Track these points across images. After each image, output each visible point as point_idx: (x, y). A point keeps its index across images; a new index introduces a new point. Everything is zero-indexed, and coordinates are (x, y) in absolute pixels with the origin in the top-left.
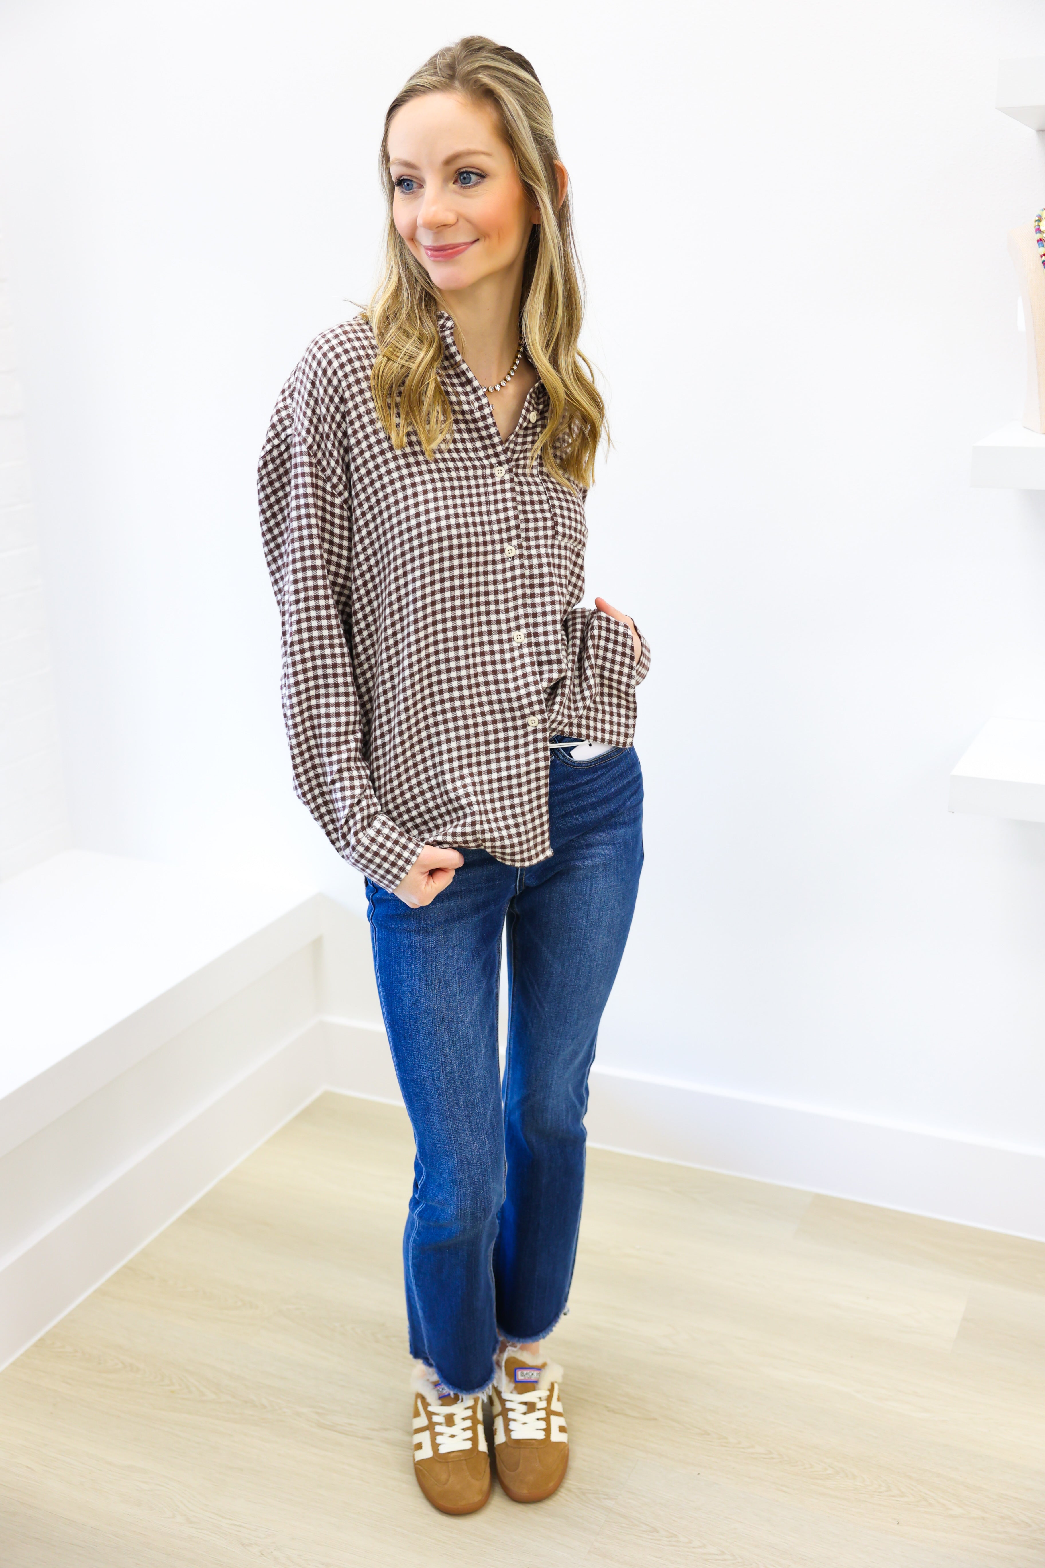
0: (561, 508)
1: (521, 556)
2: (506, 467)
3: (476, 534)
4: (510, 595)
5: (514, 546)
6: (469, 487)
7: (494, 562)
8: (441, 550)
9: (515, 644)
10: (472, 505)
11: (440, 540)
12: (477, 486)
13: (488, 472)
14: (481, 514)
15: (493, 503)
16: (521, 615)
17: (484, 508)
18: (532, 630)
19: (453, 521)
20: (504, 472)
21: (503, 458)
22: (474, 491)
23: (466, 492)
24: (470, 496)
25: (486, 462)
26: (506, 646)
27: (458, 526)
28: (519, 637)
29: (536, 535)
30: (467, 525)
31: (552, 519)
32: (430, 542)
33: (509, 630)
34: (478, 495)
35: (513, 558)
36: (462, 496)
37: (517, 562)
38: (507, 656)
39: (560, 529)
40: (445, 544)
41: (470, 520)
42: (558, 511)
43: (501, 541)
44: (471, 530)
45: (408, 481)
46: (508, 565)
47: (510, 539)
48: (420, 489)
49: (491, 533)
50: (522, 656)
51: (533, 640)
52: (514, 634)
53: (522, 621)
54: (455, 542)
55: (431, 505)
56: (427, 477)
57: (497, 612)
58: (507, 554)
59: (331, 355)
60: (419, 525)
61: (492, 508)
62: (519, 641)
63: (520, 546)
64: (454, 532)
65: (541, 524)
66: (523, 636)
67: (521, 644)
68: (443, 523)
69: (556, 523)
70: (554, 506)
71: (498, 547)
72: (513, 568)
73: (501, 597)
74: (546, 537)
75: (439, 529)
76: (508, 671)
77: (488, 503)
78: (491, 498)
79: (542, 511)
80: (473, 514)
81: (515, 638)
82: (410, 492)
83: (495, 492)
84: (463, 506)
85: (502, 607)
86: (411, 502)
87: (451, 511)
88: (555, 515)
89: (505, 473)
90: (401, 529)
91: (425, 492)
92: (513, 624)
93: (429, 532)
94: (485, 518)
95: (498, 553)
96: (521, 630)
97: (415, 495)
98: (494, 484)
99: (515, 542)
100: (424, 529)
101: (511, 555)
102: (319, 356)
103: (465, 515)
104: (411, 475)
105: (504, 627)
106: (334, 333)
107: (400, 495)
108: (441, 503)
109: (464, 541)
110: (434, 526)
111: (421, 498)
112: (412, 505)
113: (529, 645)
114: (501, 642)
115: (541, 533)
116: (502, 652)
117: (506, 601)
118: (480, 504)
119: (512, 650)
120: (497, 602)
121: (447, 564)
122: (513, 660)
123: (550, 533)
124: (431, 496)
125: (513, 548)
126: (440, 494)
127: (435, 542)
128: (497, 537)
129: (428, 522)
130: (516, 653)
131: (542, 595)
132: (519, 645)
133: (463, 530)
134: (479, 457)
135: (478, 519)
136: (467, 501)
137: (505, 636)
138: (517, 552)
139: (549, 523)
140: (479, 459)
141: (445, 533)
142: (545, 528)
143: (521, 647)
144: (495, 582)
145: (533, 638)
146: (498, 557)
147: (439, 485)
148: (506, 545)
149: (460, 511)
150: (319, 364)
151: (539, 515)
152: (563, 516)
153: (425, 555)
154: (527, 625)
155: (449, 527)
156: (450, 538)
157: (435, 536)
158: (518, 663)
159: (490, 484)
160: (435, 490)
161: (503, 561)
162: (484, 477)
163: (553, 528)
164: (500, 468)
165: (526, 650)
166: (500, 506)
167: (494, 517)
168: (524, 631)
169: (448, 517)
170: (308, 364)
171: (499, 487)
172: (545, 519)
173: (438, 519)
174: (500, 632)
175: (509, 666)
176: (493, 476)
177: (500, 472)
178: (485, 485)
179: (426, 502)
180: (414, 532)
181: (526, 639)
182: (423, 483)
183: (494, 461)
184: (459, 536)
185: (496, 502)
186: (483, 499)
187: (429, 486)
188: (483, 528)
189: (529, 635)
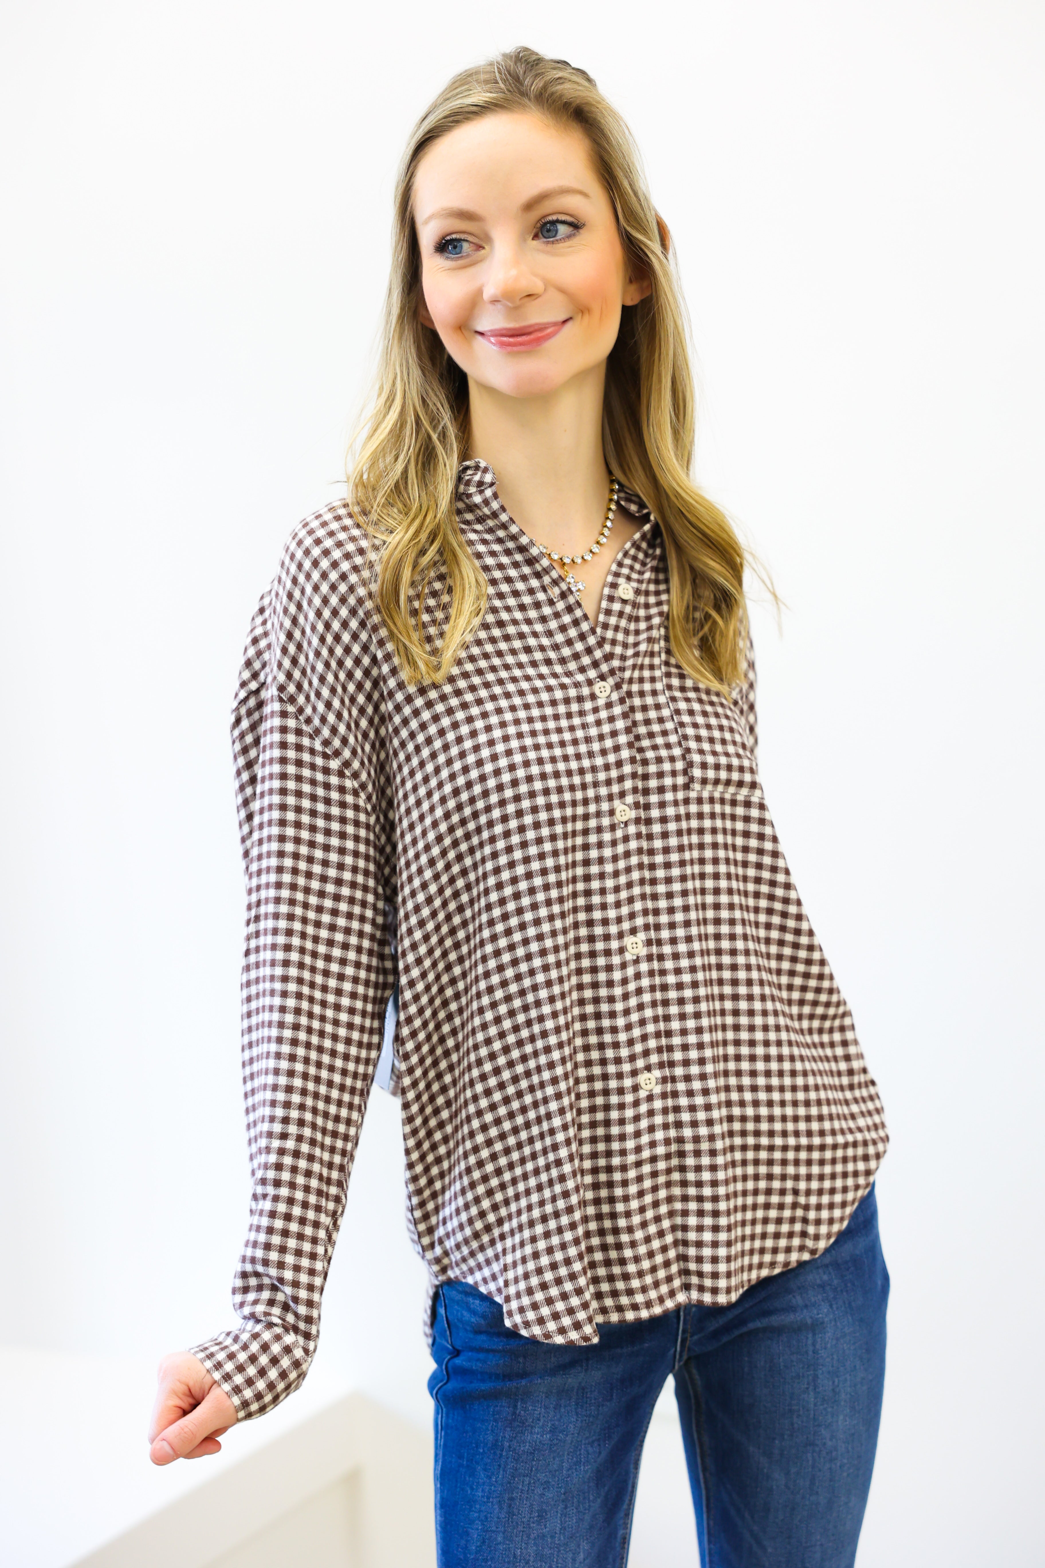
0: (698, 739)
1: (637, 821)
2: (611, 681)
3: (572, 788)
4: (623, 880)
5: (628, 805)
6: (556, 717)
7: (599, 830)
8: (519, 814)
9: (628, 957)
10: (562, 744)
11: (517, 798)
12: (569, 715)
13: (586, 691)
14: (578, 757)
15: (597, 739)
16: (638, 911)
17: (583, 748)
18: (652, 934)
19: (535, 770)
20: (608, 690)
21: (604, 668)
22: (564, 723)
23: (551, 725)
24: (559, 730)
25: (580, 678)
26: (616, 960)
27: (543, 776)
28: (635, 945)
29: (660, 784)
30: (557, 775)
31: (684, 757)
32: (502, 803)
33: (621, 935)
34: (572, 729)
35: (626, 824)
36: (546, 732)
37: (632, 829)
38: (617, 976)
39: (697, 773)
40: (526, 804)
41: (561, 766)
42: (693, 745)
43: (610, 797)
44: (564, 781)
45: (460, 715)
46: (619, 834)
47: (622, 794)
48: (479, 724)
49: (596, 784)
50: (638, 976)
51: (654, 950)
52: (628, 941)
53: (639, 921)
54: (540, 801)
55: (500, 748)
56: (489, 706)
57: (604, 907)
58: (619, 817)
59: (316, 552)
60: (483, 778)
61: (596, 746)
62: (635, 951)
63: (637, 805)
64: (538, 785)
65: (667, 767)
66: (640, 944)
67: (638, 957)
68: (521, 773)
69: (690, 764)
70: (685, 737)
71: (605, 806)
72: (626, 839)
73: (610, 883)
74: (675, 788)
75: (515, 783)
76: (617, 999)
77: (588, 740)
78: (593, 732)
79: (668, 746)
80: (566, 758)
81: (629, 947)
82: (465, 730)
83: (598, 723)
84: (550, 746)
85: (611, 898)
86: (468, 744)
87: (532, 755)
88: (688, 750)
89: (612, 691)
90: (456, 785)
91: (488, 729)
92: (626, 926)
93: (500, 788)
94: (586, 763)
95: (605, 816)
96: (638, 934)
97: (474, 734)
98: (596, 710)
99: (630, 799)
100: (491, 783)
101: (624, 819)
102: (299, 554)
103: (553, 760)
104: (465, 706)
105: (613, 929)
106: (321, 520)
107: (451, 736)
108: (514, 744)
109: (554, 798)
110: (506, 778)
111: (483, 738)
112: (470, 749)
113: (650, 958)
114: (608, 953)
115: (668, 781)
116: (609, 968)
117: (617, 889)
118: (575, 742)
119: (624, 966)
120: (603, 891)
121: (531, 835)
122: (625, 981)
123: (680, 780)
124: (497, 733)
125: (626, 808)
126: (512, 730)
127: (510, 803)
128: (603, 791)
129: (497, 772)
130: (630, 971)
131: (668, 880)
132: (635, 958)
133: (552, 783)
134: (570, 672)
135: (574, 765)
136: (554, 738)
137: (614, 945)
138: (633, 814)
139: (680, 765)
140: (569, 674)
141: (523, 788)
142: (674, 773)
143: (637, 961)
144: (601, 861)
145: (654, 947)
146: (606, 821)
147: (508, 716)
148: (617, 803)
149: (545, 753)
150: (300, 566)
151: (664, 753)
152: (701, 752)
153: (495, 823)
154: (647, 927)
155: (529, 779)
156: (532, 795)
157: (509, 793)
158: (632, 987)
159: (589, 711)
160: (503, 725)
161: (613, 828)
162: (580, 699)
163: (685, 772)
164: (602, 683)
165: (644, 967)
166: (609, 743)
167: (599, 761)
168: (642, 936)
169: (527, 764)
170: (286, 568)
171: (603, 714)
172: (672, 759)
173: (512, 768)
174: (607, 937)
175: (618, 991)
176: (593, 697)
177: (602, 689)
178: (582, 713)
179: (491, 743)
180: (477, 789)
181: (645, 949)
182: (485, 715)
183: (592, 674)
184: (546, 792)
185: (601, 737)
186: (580, 734)
187: (494, 720)
188: (583, 779)
189: (649, 943)
